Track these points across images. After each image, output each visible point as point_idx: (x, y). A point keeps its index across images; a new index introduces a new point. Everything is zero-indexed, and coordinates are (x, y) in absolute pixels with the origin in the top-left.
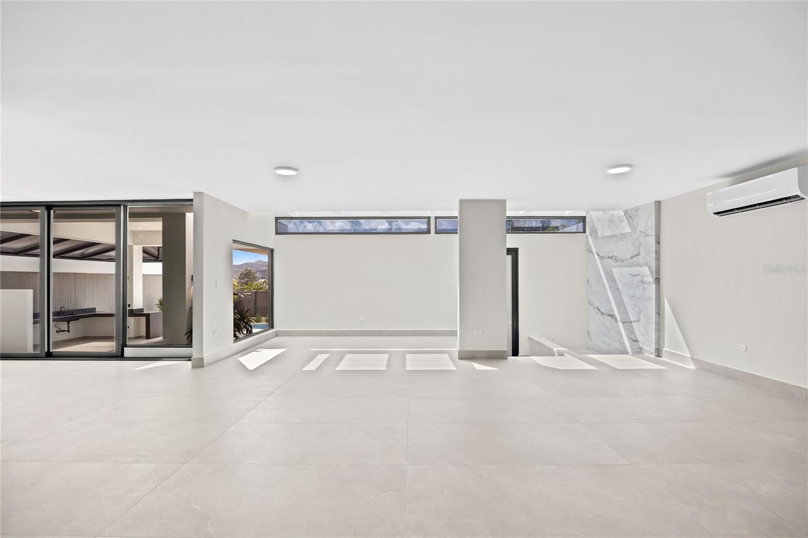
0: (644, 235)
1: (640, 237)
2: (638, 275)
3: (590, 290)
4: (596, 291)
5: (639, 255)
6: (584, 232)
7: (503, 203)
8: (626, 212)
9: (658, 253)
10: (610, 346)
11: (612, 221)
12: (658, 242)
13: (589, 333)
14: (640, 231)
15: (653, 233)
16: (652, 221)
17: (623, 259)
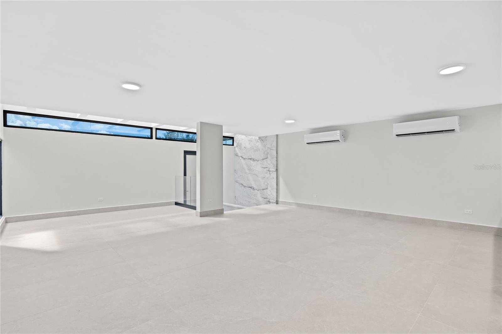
0: (270, 149)
1: (268, 150)
2: (267, 168)
3: (236, 175)
4: (240, 175)
5: (267, 158)
6: (233, 145)
7: (221, 127)
8: (260, 138)
9: (277, 158)
10: (249, 202)
11: (251, 141)
12: (277, 153)
13: (235, 197)
14: (268, 148)
15: (275, 149)
16: (274, 143)
17: (258, 160)
